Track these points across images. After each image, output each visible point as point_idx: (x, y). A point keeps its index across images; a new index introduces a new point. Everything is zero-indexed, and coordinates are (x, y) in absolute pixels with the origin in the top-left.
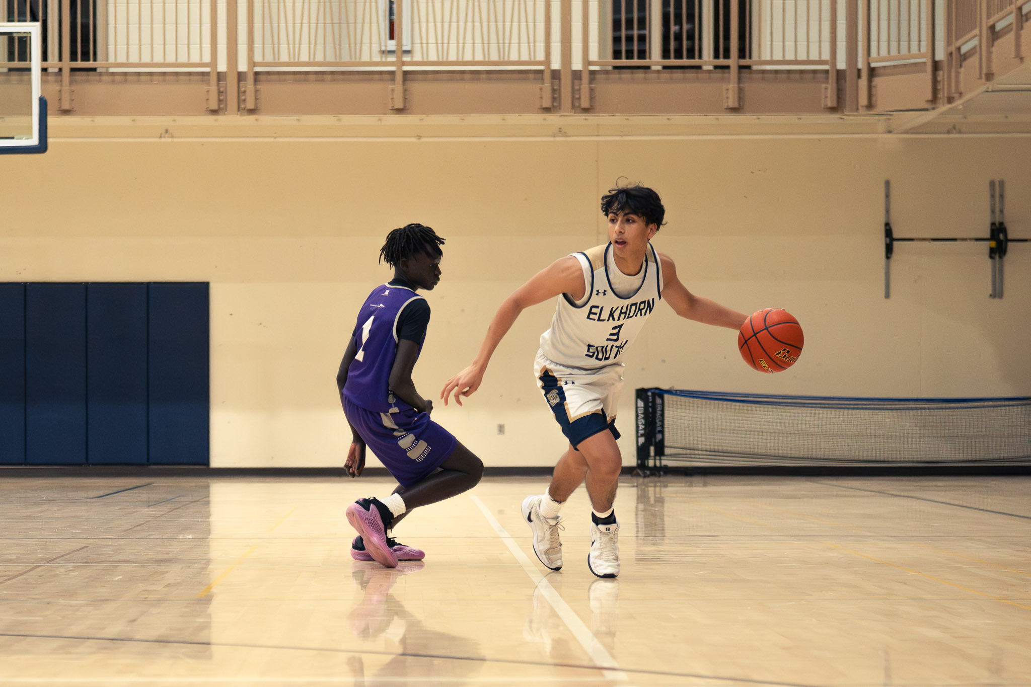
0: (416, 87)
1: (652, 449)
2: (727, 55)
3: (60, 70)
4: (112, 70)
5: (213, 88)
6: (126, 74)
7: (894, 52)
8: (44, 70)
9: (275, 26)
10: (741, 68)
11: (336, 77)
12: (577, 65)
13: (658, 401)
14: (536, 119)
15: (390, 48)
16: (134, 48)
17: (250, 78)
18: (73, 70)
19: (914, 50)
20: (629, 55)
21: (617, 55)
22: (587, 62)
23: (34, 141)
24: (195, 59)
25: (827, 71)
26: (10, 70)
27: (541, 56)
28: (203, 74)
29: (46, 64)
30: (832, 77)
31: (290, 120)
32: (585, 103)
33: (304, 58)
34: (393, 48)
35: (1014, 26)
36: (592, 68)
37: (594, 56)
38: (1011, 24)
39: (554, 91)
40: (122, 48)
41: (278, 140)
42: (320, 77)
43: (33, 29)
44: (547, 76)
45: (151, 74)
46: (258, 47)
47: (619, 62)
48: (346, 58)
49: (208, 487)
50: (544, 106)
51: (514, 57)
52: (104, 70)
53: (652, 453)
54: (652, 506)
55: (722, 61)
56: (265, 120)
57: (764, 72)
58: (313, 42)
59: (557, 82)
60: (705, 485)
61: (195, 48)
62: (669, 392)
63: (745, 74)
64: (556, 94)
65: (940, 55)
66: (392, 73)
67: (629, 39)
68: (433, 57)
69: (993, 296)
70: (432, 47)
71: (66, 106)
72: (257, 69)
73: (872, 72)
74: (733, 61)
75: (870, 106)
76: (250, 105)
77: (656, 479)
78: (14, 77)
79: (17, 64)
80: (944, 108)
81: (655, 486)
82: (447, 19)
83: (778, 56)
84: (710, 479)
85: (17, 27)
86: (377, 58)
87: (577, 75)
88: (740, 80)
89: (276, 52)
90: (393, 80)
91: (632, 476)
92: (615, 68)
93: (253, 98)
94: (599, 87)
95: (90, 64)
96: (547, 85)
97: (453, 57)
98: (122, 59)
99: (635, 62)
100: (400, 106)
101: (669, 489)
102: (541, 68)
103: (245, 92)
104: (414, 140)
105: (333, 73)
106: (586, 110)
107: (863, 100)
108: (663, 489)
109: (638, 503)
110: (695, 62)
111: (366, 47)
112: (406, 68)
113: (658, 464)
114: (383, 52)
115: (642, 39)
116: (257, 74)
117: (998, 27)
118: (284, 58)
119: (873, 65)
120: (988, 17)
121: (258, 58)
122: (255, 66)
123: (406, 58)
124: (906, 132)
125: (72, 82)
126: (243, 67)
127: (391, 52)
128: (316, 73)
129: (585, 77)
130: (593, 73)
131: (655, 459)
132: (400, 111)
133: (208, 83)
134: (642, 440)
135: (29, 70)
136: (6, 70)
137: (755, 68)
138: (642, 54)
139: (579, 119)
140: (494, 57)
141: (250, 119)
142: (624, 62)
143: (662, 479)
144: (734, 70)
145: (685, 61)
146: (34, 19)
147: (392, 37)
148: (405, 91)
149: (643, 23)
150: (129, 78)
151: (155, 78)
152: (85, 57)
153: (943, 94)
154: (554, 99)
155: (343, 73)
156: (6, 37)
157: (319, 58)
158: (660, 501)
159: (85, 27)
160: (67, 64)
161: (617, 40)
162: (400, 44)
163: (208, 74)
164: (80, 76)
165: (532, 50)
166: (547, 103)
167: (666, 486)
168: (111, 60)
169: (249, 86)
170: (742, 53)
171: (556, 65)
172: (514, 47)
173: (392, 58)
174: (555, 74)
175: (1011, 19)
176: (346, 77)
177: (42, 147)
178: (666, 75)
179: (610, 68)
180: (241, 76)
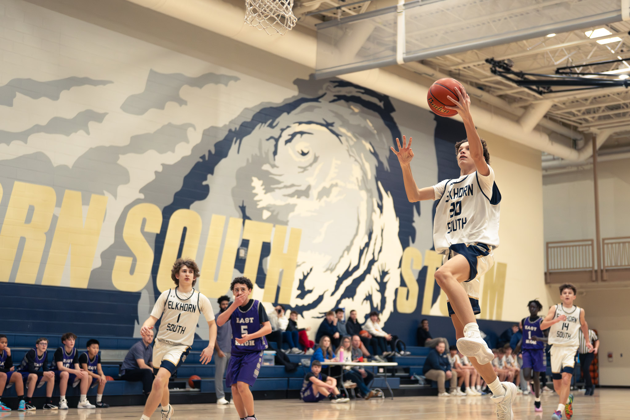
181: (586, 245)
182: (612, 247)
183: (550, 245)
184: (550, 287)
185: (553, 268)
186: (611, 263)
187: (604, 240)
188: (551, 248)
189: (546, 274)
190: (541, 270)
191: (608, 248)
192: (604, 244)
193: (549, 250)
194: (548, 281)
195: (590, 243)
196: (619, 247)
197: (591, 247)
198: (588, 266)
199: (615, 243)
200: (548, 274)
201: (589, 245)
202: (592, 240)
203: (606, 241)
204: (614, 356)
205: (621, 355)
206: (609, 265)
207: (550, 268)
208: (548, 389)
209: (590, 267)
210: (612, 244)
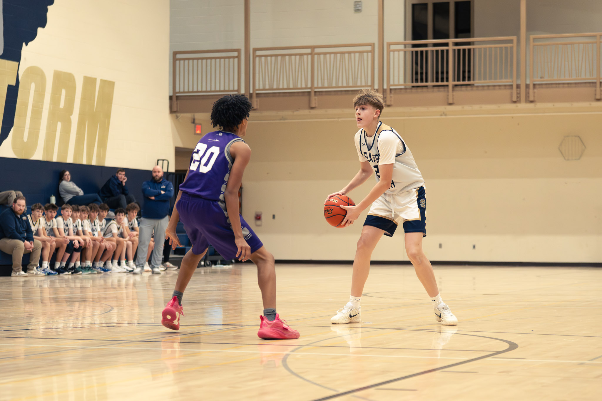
181: (229, 58)
182: (266, 62)
183: (178, 56)
184: (177, 117)
185: (182, 90)
186: (264, 85)
187: (255, 50)
188: (180, 59)
189: (171, 98)
190: (166, 92)
191: (260, 61)
192: (255, 57)
193: (178, 62)
194: (175, 109)
195: (236, 54)
196: (276, 61)
197: (236, 60)
198: (231, 88)
199: (271, 56)
200: (174, 99)
201: (234, 57)
202: (238, 51)
203: (258, 53)
204: (263, 217)
205: (274, 217)
206: (261, 87)
207: (177, 90)
208: (171, 265)
209: (234, 91)
210: (266, 56)
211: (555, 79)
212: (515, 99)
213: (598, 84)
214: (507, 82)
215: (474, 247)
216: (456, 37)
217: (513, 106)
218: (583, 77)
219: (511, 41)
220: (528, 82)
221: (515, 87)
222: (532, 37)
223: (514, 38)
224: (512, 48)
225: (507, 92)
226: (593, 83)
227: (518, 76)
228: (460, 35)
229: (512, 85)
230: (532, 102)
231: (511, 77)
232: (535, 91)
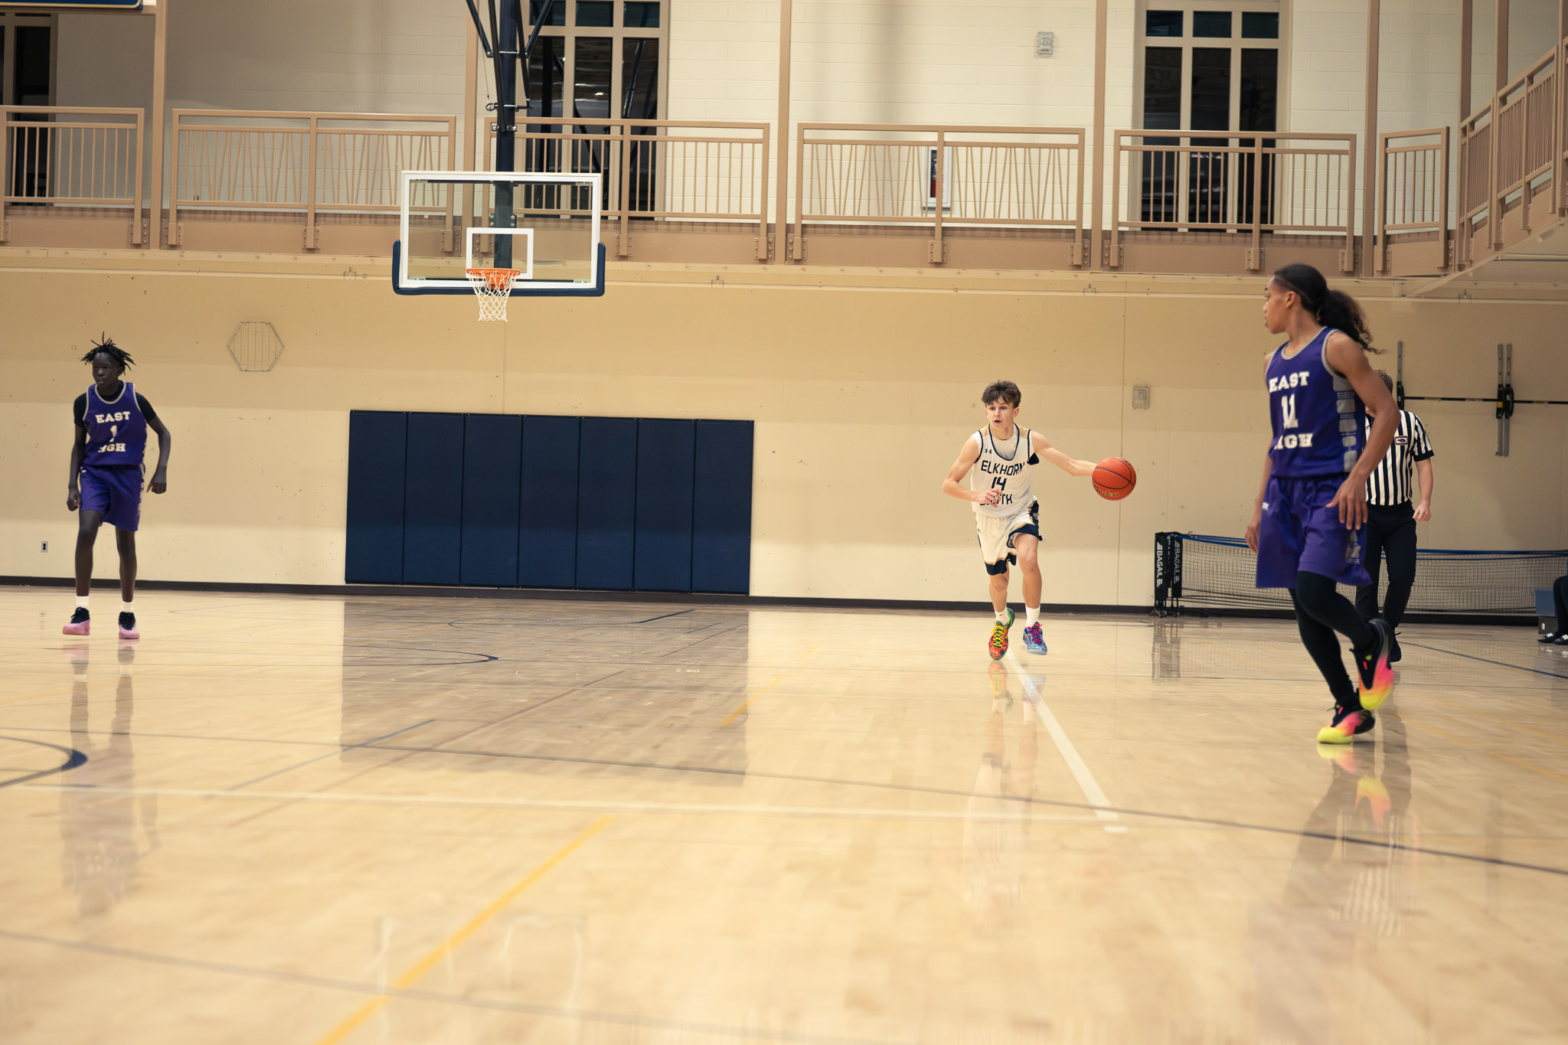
0: (954, 243)
1: (1170, 590)
2: (1250, 220)
3: (620, 218)
4: (667, 219)
5: (763, 238)
6: (680, 223)
7: (1408, 220)
8: (604, 218)
9: (823, 181)
10: (1262, 232)
11: (879, 231)
12: (1107, 225)
13: (1177, 545)
14: (1069, 275)
15: (930, 205)
16: (689, 199)
17: (798, 230)
18: (631, 218)
19: (1428, 219)
20: (1157, 218)
21: (1145, 216)
22: (1116, 222)
23: (592, 284)
24: (746, 211)
25: (1344, 238)
26: (573, 217)
27: (1073, 217)
28: (753, 225)
29: (605, 213)
30: (1349, 243)
31: (834, 270)
32: (1114, 262)
33: (849, 212)
34: (934, 205)
35: (1523, 200)
36: (1121, 229)
37: (1123, 217)
38: (1520, 197)
39: (1084, 249)
40: (678, 199)
41: (824, 288)
42: (863, 230)
43: (595, 180)
44: (1079, 236)
45: (705, 224)
46: (806, 200)
47: (1147, 224)
48: (888, 214)
49: (747, 615)
50: (1075, 263)
51: (1047, 217)
52: (661, 219)
53: (1170, 595)
54: (1168, 646)
55: (1245, 226)
56: (811, 270)
57: (1284, 236)
58: (857, 197)
59: (1087, 241)
60: (1219, 625)
61: (746, 200)
62: (1187, 537)
63: (1267, 238)
64: (1086, 252)
65: (1452, 225)
66: (932, 229)
67: (1157, 201)
68: (971, 215)
69: (1499, 454)
70: (970, 205)
71: (623, 253)
72: (804, 222)
73: (1388, 239)
74: (1255, 225)
75: (1385, 271)
76: (797, 255)
77: (1174, 619)
78: (576, 224)
79: (578, 212)
80: (1454, 274)
81: (1172, 627)
82: (985, 179)
83: (1298, 222)
84: (1225, 622)
85: (580, 178)
86: (918, 214)
87: (1107, 235)
88: (1261, 244)
89: (823, 206)
90: (933, 235)
91: (1150, 615)
92: (1144, 229)
93: (800, 249)
94: (1129, 247)
95: (648, 213)
96: (1078, 244)
97: (989, 215)
98: (677, 209)
99: (1163, 224)
100: (939, 260)
101: (1185, 630)
102: (1074, 227)
103: (792, 243)
104: (952, 292)
105: (876, 227)
106: (1114, 269)
107: (1378, 266)
108: (1179, 629)
109: (1154, 643)
110: (1220, 225)
111: (908, 203)
112: (945, 225)
113: (1175, 605)
114: (924, 208)
115: (1169, 201)
116: (804, 226)
117: (1508, 200)
118: (831, 212)
119: (1388, 232)
120: (1498, 192)
121: (805, 212)
122: (802, 219)
123: (946, 215)
124: (1419, 297)
125: (630, 230)
126: (791, 219)
127: (933, 209)
128: (860, 227)
129: (1115, 237)
130: (1122, 233)
131: (1172, 600)
132: (938, 265)
133: (759, 235)
134: (1160, 582)
135: (590, 217)
136: (568, 217)
137: (1276, 232)
138: (1169, 217)
139: (1109, 276)
140: (1029, 216)
141: (797, 268)
142: (1151, 224)
143: (1178, 619)
144: (1256, 234)
145: (1209, 225)
146: (597, 170)
147: (933, 195)
148: (944, 245)
149: (1170, 185)
150: (684, 227)
151: (708, 228)
152: (643, 207)
153: (1455, 262)
154: (1084, 257)
155: (886, 227)
156: (570, 186)
157: (863, 213)
158: (1176, 641)
159: (644, 177)
160: (626, 213)
161: (1145, 202)
162: (940, 202)
163: (758, 225)
164: (638, 225)
165: (1065, 210)
166: (1077, 261)
167: (1182, 627)
168: (668, 210)
169: (796, 237)
170: (1264, 219)
171: (1087, 225)
172: (1048, 207)
173: (932, 215)
174: (1086, 234)
175: (1520, 193)
176: (889, 231)
177: (599, 291)
178: (1192, 237)
179: (1139, 229)
180: (789, 228)
211: (223, 203)
212: (137, 240)
213: (311, 218)
214: (124, 202)
215: (44, 546)
216: (18, 101)
217: (135, 254)
218: (280, 201)
219: (133, 118)
220: (166, 206)
221: (138, 214)
222: (177, 111)
223: (140, 112)
224: (134, 131)
225: (122, 224)
226: (300, 214)
227: (146, 193)
228: (26, 97)
229: (132, 210)
230: (173, 247)
231: (132, 191)
232: (180, 224)
